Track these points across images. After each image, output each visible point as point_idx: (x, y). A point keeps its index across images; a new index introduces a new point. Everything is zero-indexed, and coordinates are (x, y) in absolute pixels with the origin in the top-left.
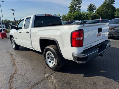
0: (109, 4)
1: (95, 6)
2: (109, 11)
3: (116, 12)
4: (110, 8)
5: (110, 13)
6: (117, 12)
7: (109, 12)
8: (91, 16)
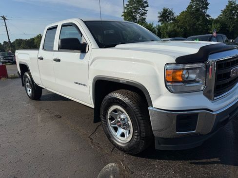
0: (198, 10)
1: (173, 12)
2: (199, 22)
3: (211, 25)
4: (201, 18)
5: (200, 27)
6: (213, 24)
7: (199, 24)
8: (167, 33)
